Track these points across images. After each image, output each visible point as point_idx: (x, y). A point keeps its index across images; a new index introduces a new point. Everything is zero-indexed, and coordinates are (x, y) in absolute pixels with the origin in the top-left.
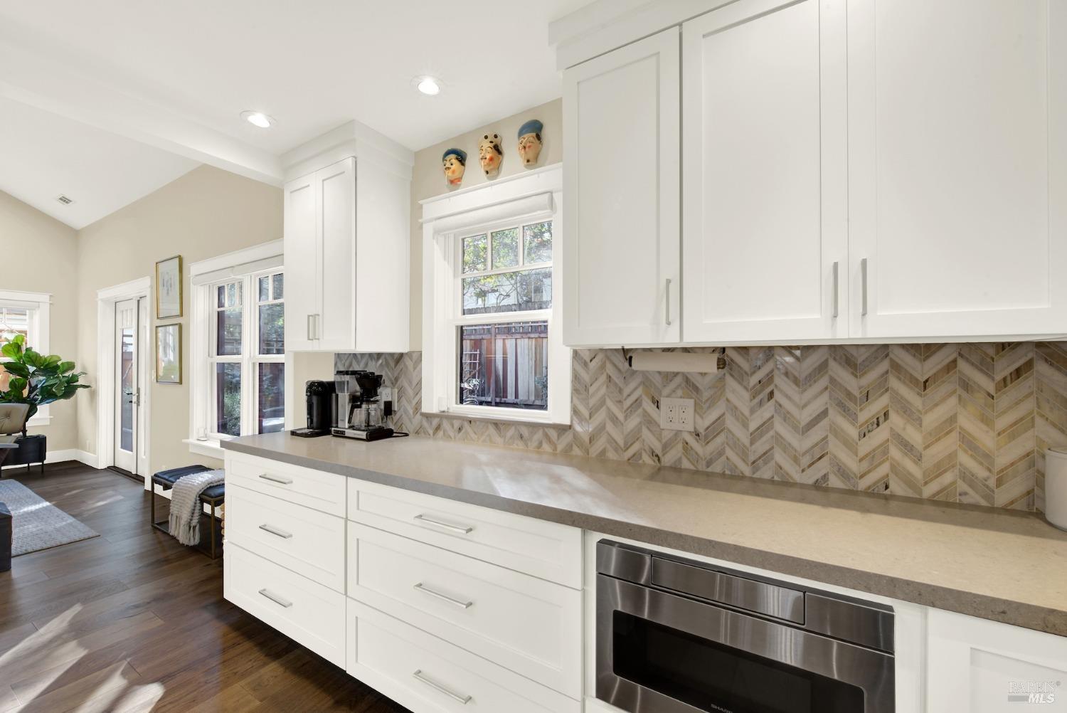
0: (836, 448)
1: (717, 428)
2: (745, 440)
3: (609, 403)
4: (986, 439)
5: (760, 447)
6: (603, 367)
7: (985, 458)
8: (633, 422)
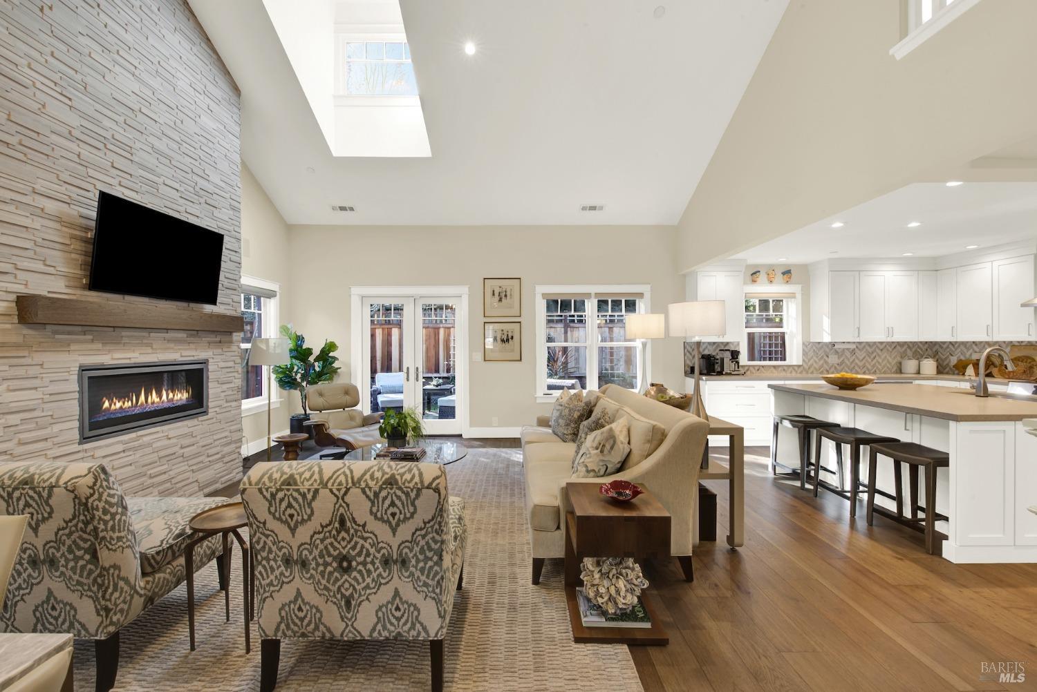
0: (867, 364)
1: (843, 362)
2: (849, 364)
3: (815, 358)
4: (890, 360)
5: (852, 366)
6: (812, 347)
7: (890, 363)
8: (822, 362)
